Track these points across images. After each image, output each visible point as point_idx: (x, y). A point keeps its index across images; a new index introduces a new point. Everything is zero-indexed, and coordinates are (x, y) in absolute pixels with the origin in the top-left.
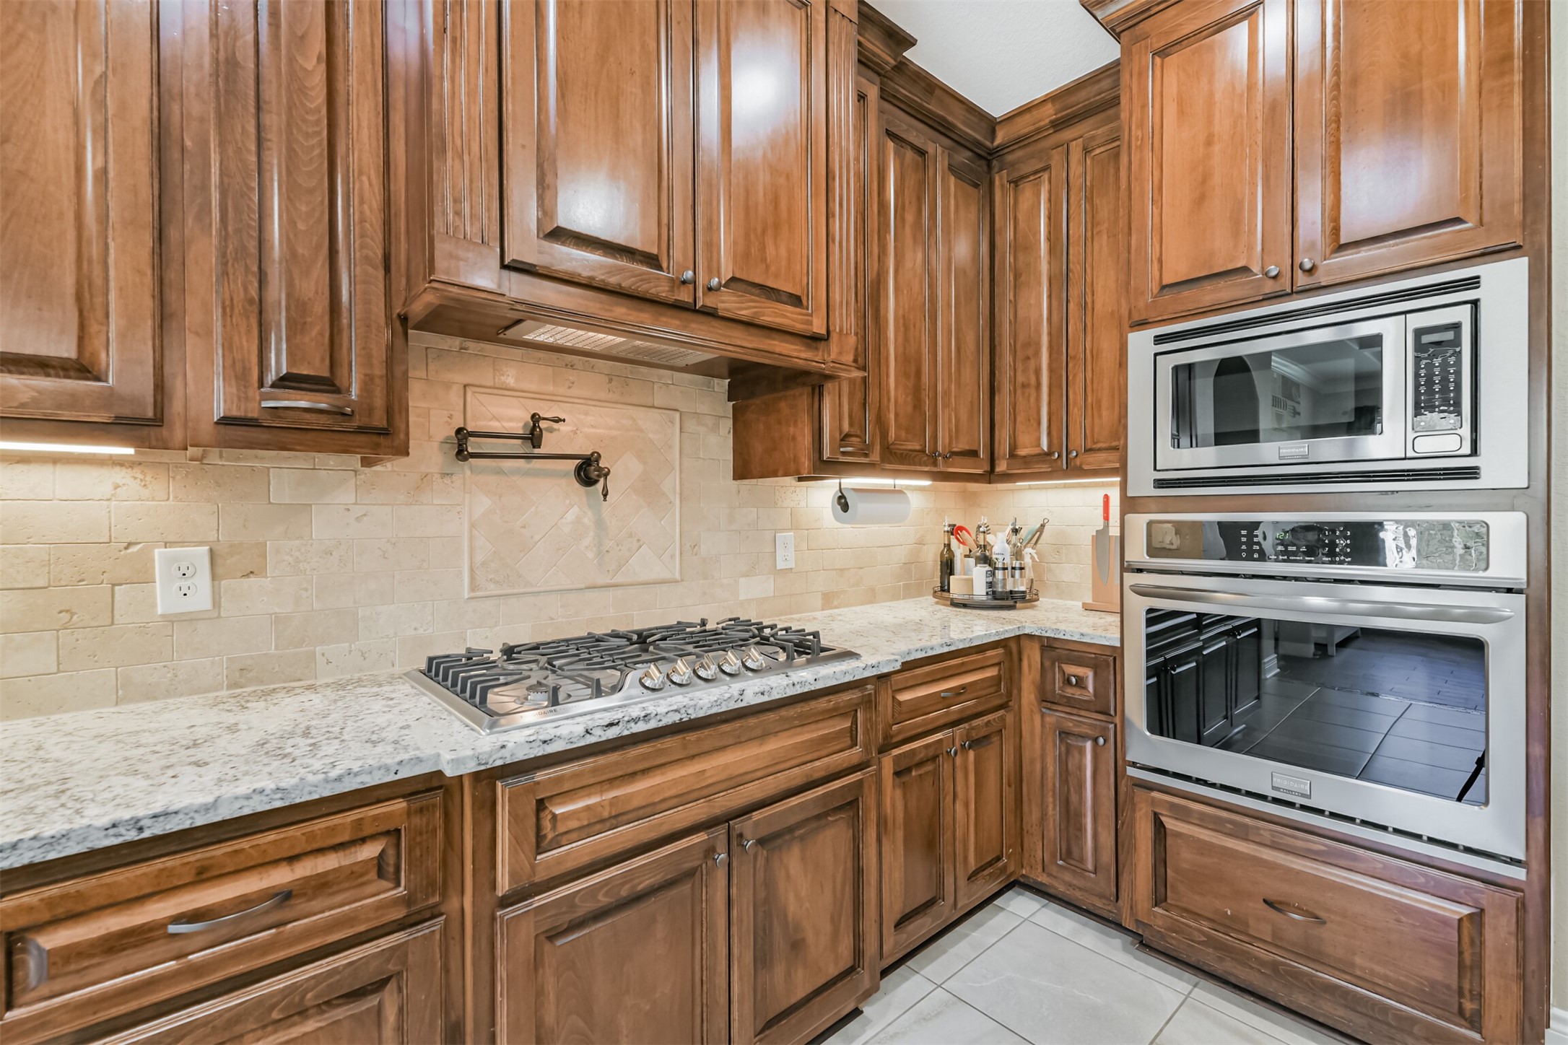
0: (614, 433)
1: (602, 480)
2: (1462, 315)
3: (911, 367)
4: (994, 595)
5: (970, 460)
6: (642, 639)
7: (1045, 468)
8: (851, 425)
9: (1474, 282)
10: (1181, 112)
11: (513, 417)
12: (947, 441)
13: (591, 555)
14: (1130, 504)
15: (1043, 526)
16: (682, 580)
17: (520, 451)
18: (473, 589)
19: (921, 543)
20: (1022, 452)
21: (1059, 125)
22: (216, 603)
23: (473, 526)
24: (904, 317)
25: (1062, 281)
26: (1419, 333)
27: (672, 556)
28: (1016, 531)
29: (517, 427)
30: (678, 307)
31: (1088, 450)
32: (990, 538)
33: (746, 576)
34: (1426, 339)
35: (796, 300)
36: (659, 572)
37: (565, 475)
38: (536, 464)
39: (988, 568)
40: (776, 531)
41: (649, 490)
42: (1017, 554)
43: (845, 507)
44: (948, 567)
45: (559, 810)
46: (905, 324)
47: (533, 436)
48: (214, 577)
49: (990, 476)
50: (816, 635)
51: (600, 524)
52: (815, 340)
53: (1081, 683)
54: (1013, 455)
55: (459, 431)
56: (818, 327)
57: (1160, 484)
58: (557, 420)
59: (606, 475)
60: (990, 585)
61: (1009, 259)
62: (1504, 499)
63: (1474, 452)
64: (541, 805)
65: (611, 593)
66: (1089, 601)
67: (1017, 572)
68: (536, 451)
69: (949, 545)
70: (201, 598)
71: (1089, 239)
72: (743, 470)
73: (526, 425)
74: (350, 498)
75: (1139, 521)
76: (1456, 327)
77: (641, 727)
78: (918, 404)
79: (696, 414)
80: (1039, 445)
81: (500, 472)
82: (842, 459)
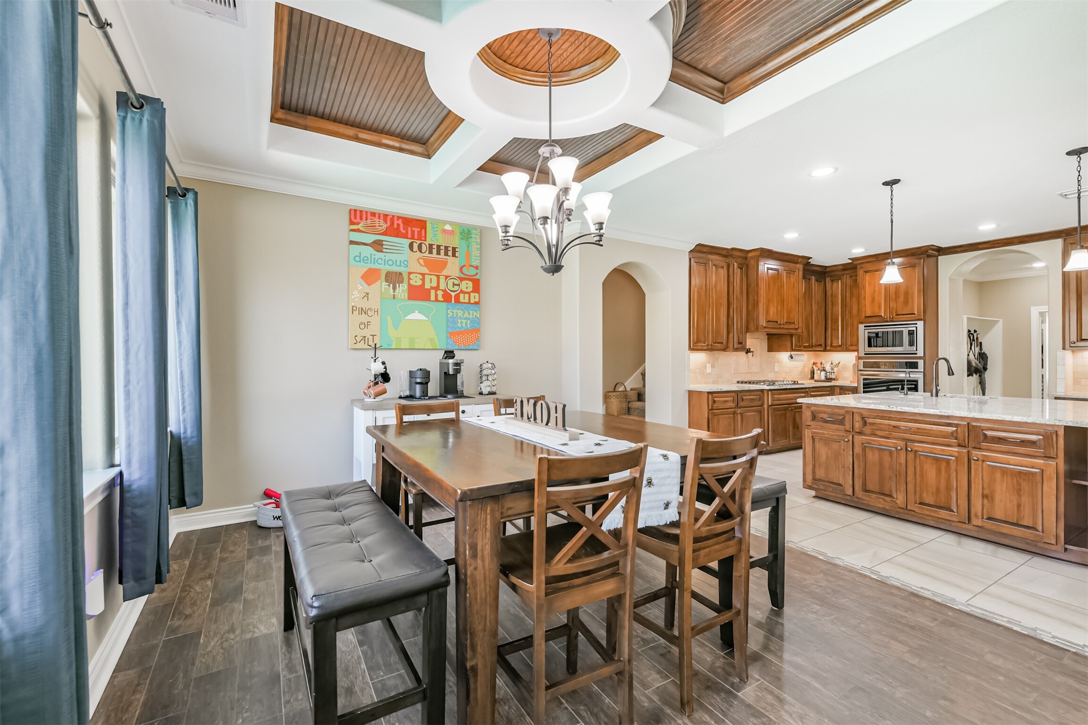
1: (751, 353)
2: (915, 329)
3: (807, 328)
4: (827, 379)
5: (821, 347)
7: (840, 349)
9: (916, 324)
10: (869, 284)
13: (747, 367)
14: (859, 358)
15: (839, 363)
16: (759, 372)
19: (804, 367)
20: (834, 345)
21: (843, 270)
25: (844, 305)
26: (909, 331)
27: (758, 368)
28: (832, 364)
31: (851, 345)
32: (825, 366)
34: (910, 332)
35: (794, 323)
39: (825, 372)
40: (775, 363)
41: (755, 354)
42: (832, 369)
43: (792, 358)
44: (813, 373)
46: (806, 318)
48: (711, 368)
49: (825, 350)
50: (797, 382)
51: (749, 362)
52: (796, 329)
54: (831, 345)
56: (797, 327)
57: (865, 354)
59: (753, 352)
60: (825, 376)
61: (830, 299)
62: (920, 358)
63: (917, 350)
64: (773, 395)
65: (750, 374)
66: (852, 380)
67: (833, 374)
69: (813, 367)
70: (710, 371)
71: (851, 298)
72: (769, 350)
75: (861, 361)
76: (914, 330)
78: (809, 335)
80: (838, 343)
81: (737, 351)
82: (791, 348)
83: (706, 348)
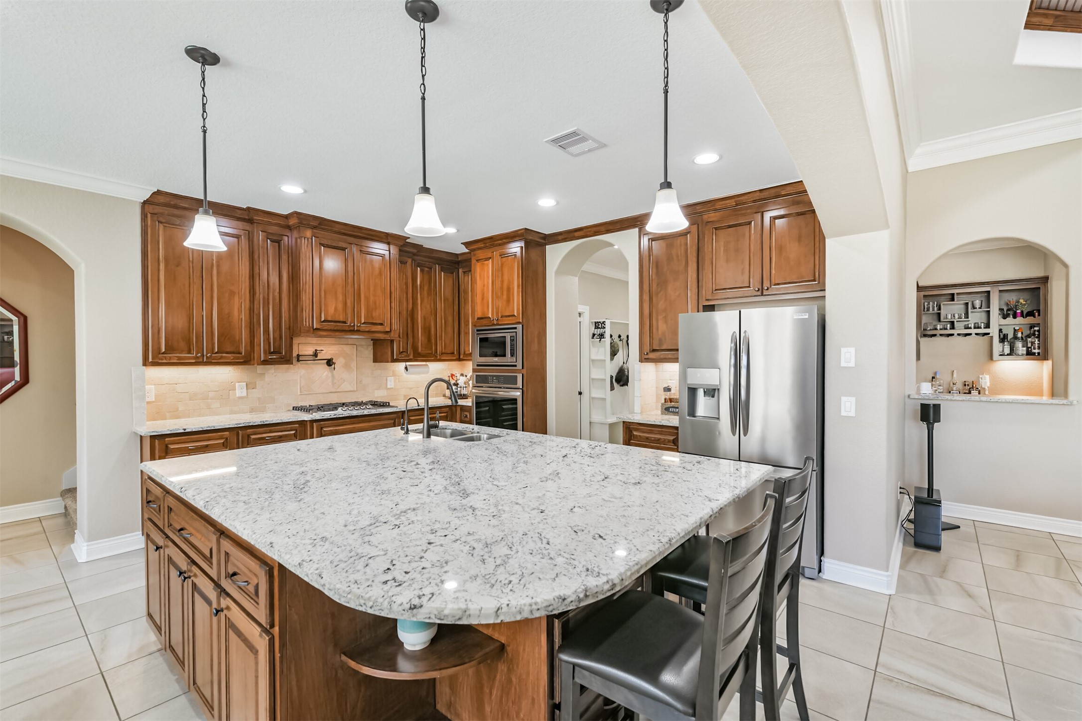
0: (337, 352)
1: (333, 365)
2: (515, 334)
3: (427, 330)
5: (452, 355)
6: (343, 404)
8: (403, 349)
9: (516, 328)
11: (310, 350)
12: (441, 350)
13: (330, 384)
14: (474, 370)
16: (357, 391)
17: (312, 359)
18: (301, 392)
22: (247, 394)
23: (301, 377)
24: (424, 317)
27: (354, 384)
29: (311, 353)
30: (350, 331)
33: (377, 390)
34: (511, 338)
35: (381, 324)
36: (350, 388)
37: (324, 364)
38: (316, 361)
40: (387, 377)
41: (347, 366)
43: (406, 370)
45: (325, 429)
46: (425, 319)
47: (315, 354)
48: (247, 389)
49: (458, 359)
50: (389, 403)
51: (333, 376)
52: (387, 332)
53: (466, 416)
54: (464, 353)
55: (298, 355)
56: (388, 329)
57: (479, 365)
58: (322, 350)
59: (335, 364)
61: (463, 295)
62: (519, 371)
63: (516, 362)
64: (322, 428)
65: (336, 394)
67: (465, 388)
68: (316, 358)
70: (244, 394)
72: (375, 361)
73: (313, 352)
74: (273, 372)
75: (476, 374)
76: (514, 337)
77: (341, 416)
78: (429, 340)
79: (361, 345)
81: (307, 364)
82: (400, 358)
83: (194, 361)
